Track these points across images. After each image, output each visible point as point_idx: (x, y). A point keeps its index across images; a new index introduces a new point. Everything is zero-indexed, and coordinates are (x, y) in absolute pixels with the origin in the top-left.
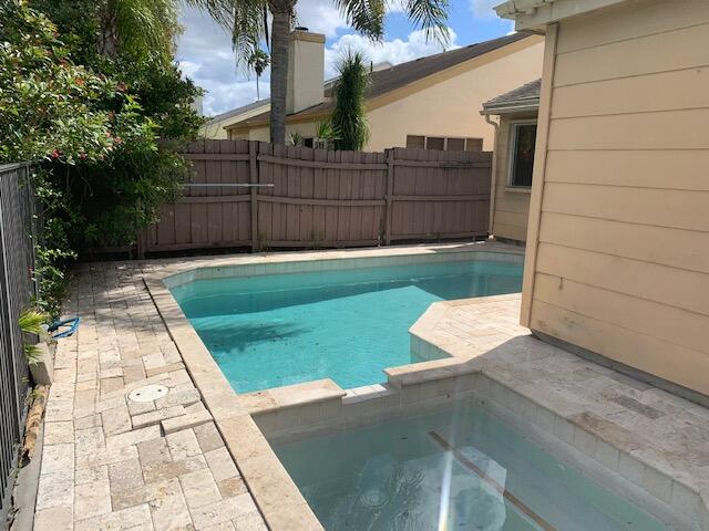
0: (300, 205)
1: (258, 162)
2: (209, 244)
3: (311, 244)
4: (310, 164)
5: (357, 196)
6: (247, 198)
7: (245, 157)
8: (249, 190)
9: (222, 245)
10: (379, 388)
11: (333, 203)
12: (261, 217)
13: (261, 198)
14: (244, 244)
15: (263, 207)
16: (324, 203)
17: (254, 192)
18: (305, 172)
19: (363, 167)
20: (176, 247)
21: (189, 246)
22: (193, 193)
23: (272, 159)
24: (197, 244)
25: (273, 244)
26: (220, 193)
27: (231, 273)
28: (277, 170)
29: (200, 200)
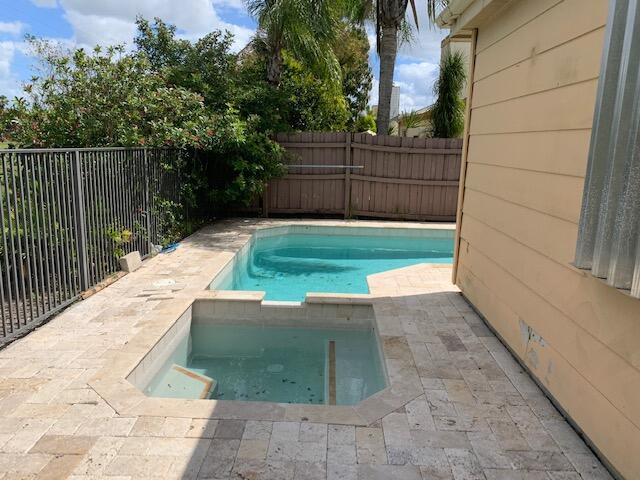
0: (387, 183)
1: (352, 149)
4: (397, 149)
5: (441, 177)
6: (342, 176)
7: (342, 145)
8: (344, 171)
9: (322, 212)
10: (298, 304)
11: (416, 182)
12: (353, 192)
13: (353, 176)
14: (338, 212)
15: (355, 185)
16: (408, 181)
17: (348, 172)
18: (392, 156)
19: (448, 151)
20: (289, 211)
22: (304, 172)
23: (363, 146)
24: (304, 209)
25: (362, 214)
26: (322, 172)
27: (316, 231)
28: (368, 155)
29: (308, 177)
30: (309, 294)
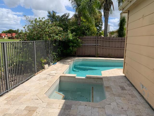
0: (106, 48)
1: (98, 40)
2: (88, 55)
3: (109, 56)
4: (109, 40)
5: (120, 47)
6: (95, 47)
7: (95, 39)
8: (96, 46)
10: (84, 78)
11: (114, 48)
12: (98, 51)
13: (98, 47)
14: (94, 55)
15: (98, 49)
16: (112, 48)
18: (108, 42)
19: (122, 41)
20: (83, 55)
21: (85, 55)
23: (100, 39)
24: (86, 55)
25: (100, 56)
26: (90, 46)
27: (89, 60)
28: (102, 42)
29: (87, 47)
30: (87, 75)
